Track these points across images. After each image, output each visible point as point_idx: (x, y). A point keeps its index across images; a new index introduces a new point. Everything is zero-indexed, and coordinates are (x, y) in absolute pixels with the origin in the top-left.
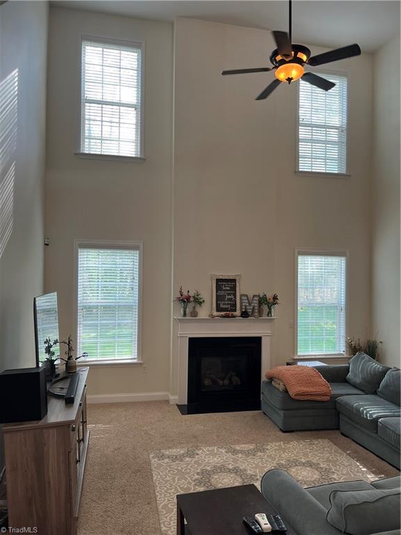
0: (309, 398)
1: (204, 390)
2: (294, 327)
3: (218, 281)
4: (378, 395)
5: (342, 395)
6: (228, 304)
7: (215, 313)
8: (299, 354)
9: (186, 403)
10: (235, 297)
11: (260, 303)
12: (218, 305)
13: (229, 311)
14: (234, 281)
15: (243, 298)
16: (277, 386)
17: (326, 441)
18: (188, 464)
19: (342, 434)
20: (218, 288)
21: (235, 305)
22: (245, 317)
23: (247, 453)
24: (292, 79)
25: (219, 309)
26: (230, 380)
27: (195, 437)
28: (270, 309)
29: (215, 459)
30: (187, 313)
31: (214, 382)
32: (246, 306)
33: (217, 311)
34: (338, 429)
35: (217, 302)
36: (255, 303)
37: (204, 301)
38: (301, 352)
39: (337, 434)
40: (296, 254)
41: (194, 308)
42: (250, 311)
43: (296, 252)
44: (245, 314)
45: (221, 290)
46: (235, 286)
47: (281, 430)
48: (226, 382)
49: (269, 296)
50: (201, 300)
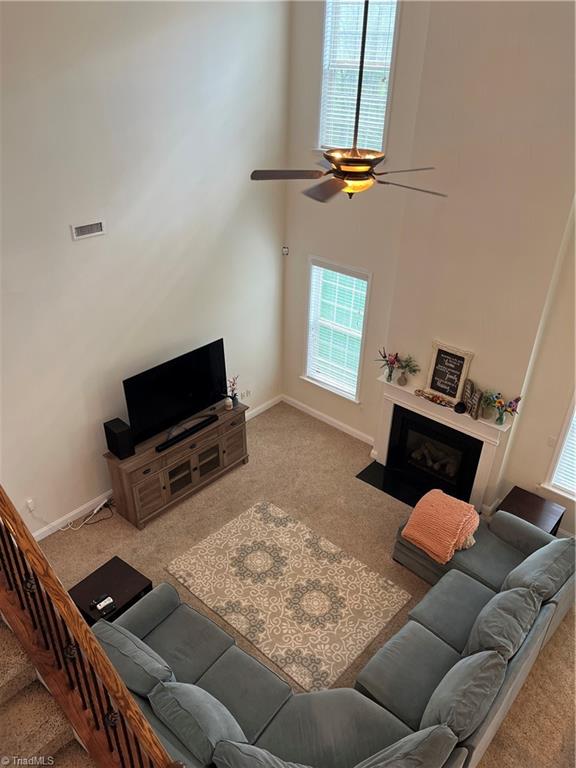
3: (440, 352)
6: (448, 385)
7: (428, 390)
9: (385, 465)
10: (459, 380)
12: (434, 381)
13: (446, 394)
14: (462, 359)
15: (468, 386)
20: (439, 361)
21: (455, 389)
25: (434, 386)
28: (501, 416)
30: (393, 377)
32: (467, 398)
33: (432, 387)
35: (433, 377)
36: (475, 400)
37: (419, 370)
41: (405, 375)
42: (469, 406)
44: (460, 407)
45: (443, 364)
46: (462, 365)
50: (415, 369)
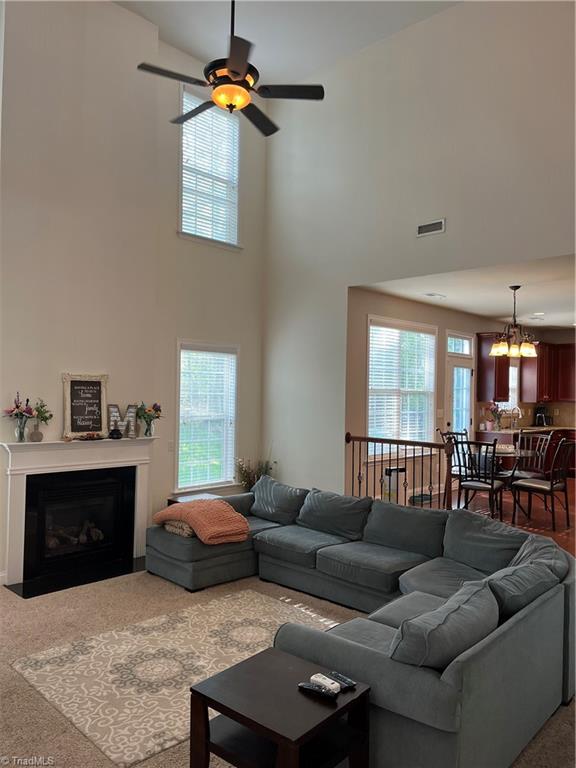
0: (224, 540)
1: (48, 556)
2: (174, 451)
3: (74, 383)
4: (300, 525)
5: (259, 531)
6: (89, 420)
7: (70, 434)
8: (180, 487)
9: (21, 581)
10: (100, 409)
11: (138, 416)
12: (73, 422)
13: (91, 430)
14: (98, 384)
15: (112, 409)
16: (178, 531)
17: (250, 591)
18: (87, 664)
19: (262, 579)
20: (74, 395)
21: (99, 421)
22: (118, 438)
23: (163, 628)
24: (234, 107)
25: (75, 428)
26: (89, 535)
27: (69, 625)
28: (149, 425)
29: (124, 647)
30: (25, 434)
31: (63, 541)
32: (116, 422)
33: (74, 430)
34: (256, 574)
35: (72, 415)
36: (131, 416)
37: (51, 416)
38: (183, 484)
39: (256, 581)
40: (179, 348)
41: (36, 427)
42: (122, 429)
43: (178, 344)
44: (115, 434)
45: (79, 397)
46: (99, 392)
47: (187, 589)
48: (83, 538)
49: (148, 406)
50: (47, 415)
